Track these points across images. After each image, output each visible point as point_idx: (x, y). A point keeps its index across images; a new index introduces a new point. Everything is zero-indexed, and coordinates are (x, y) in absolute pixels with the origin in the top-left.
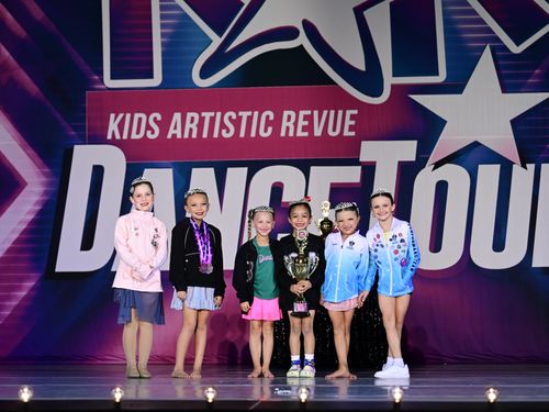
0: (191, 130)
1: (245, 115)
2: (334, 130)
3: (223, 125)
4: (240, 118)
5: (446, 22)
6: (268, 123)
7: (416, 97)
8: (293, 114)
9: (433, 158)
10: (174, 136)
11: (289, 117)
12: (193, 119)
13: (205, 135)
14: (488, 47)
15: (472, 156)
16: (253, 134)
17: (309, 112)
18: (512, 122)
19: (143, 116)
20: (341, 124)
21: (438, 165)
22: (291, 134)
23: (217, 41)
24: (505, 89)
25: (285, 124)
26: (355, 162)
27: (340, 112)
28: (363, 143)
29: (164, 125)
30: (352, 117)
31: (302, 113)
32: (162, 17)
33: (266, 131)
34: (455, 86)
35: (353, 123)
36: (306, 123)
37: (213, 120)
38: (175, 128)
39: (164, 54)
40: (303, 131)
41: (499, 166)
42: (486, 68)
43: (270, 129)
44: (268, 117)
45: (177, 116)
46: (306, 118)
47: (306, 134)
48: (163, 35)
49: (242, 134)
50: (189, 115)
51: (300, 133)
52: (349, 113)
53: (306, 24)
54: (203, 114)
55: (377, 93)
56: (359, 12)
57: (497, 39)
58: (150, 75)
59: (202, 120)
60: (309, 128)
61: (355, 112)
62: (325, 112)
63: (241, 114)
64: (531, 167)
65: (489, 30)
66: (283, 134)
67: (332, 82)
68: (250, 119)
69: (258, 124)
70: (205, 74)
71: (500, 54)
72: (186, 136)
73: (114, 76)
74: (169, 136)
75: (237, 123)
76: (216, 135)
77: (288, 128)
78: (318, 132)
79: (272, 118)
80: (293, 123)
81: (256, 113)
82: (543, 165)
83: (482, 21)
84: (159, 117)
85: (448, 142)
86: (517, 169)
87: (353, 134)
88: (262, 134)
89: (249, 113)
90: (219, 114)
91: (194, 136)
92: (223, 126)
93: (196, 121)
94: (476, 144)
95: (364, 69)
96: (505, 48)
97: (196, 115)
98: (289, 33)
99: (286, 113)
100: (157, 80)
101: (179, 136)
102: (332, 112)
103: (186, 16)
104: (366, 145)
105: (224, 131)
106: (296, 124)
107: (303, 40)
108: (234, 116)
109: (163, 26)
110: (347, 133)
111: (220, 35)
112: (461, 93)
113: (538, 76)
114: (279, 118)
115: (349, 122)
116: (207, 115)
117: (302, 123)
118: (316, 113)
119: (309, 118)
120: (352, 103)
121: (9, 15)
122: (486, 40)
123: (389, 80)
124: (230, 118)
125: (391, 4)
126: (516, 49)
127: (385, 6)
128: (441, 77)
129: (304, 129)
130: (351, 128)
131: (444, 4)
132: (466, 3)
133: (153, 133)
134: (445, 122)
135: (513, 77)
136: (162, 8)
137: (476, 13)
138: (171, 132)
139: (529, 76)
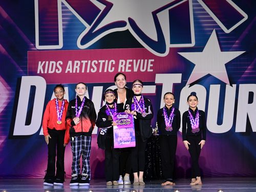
0: (76, 69)
1: (101, 62)
2: (143, 69)
3: (92, 66)
4: (99, 63)
5: (195, 19)
6: (112, 66)
7: (182, 54)
8: (124, 61)
9: (190, 81)
10: (69, 72)
11: (122, 63)
12: (77, 64)
13: (83, 71)
14: (214, 32)
15: (207, 81)
16: (105, 71)
17: (131, 61)
18: (226, 65)
19: (54, 63)
20: (147, 66)
21: (191, 85)
22: (123, 70)
23: (88, 27)
24: (222, 50)
25: (120, 66)
26: (153, 84)
27: (146, 61)
28: (156, 74)
29: (64, 67)
30: (152, 63)
31: (128, 61)
32: (63, 16)
33: (111, 69)
34: (199, 48)
35: (152, 65)
36: (130, 66)
37: (87, 64)
38: (69, 68)
39: (64, 34)
41: (220, 85)
42: (213, 40)
43: (113, 68)
44: (112, 63)
45: (70, 63)
46: (130, 63)
47: (130, 71)
48: (63, 25)
49: (100, 71)
50: (76, 62)
51: (127, 70)
52: (150, 61)
53: (130, 20)
54: (82, 62)
55: (163, 52)
56: (154, 14)
57: (219, 27)
58: (57, 44)
59: (82, 64)
60: (132, 68)
61: (153, 60)
62: (139, 61)
63: (100, 61)
64: (235, 86)
65: (215, 22)
66: (119, 70)
67: (142, 47)
68: (104, 64)
69: (108, 66)
70: (83, 43)
71: (220, 34)
72: (74, 72)
73: (40, 44)
74: (66, 72)
75: (98, 66)
76: (88, 71)
77: (122, 68)
78: (136, 70)
79: (114, 63)
81: (107, 61)
82: (240, 85)
83: (211, 18)
84: (62, 63)
85: (195, 75)
86: (228, 87)
87: (152, 70)
88: (110, 71)
89: (104, 61)
90: (89, 62)
91: (78, 71)
92: (91, 67)
93: (79, 65)
94: (209, 75)
95: (157, 40)
96: (222, 31)
97: (79, 62)
98: (123, 24)
99: (121, 61)
100: (60, 46)
101: (71, 72)
102: (142, 61)
103: (74, 16)
104: (158, 76)
105: (92, 70)
106: (125, 66)
107: (128, 27)
108: (97, 62)
109: (63, 21)
110: (149, 70)
111: (90, 25)
112: (202, 51)
113: (238, 44)
114: (117, 63)
115: (150, 65)
116: (84, 62)
117: (128, 65)
118: (135, 61)
119: (131, 63)
120: (152, 56)
122: (213, 27)
123: (169, 45)
124: (95, 63)
125: (169, 10)
126: (227, 31)
127: (166, 11)
128: (193, 44)
129: (129, 68)
130: (151, 68)
131: (194, 10)
132: (204, 10)
133: (59, 70)
134: (194, 65)
135: (225, 44)
136: (63, 12)
137: (209, 15)
138: (67, 70)
139: (233, 44)
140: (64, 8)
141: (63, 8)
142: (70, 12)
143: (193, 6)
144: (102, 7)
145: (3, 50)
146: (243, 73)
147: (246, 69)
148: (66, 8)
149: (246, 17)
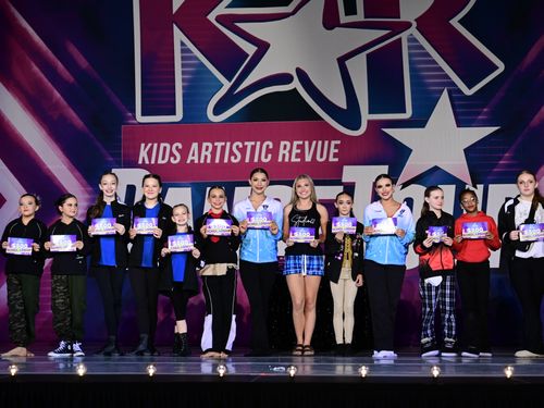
0: (206, 156)
1: (249, 144)
2: (321, 156)
3: (232, 152)
4: (245, 147)
5: (412, 70)
6: (268, 151)
7: (389, 131)
8: (288, 144)
9: (401, 180)
10: (192, 161)
11: (285, 147)
12: (207, 148)
13: (217, 161)
14: (445, 93)
15: (432, 177)
16: (256, 160)
17: (301, 143)
18: (467, 151)
19: (168, 145)
20: (328, 152)
21: (405, 185)
22: (287, 160)
23: (227, 85)
24: (459, 124)
25: (281, 152)
26: (338, 182)
27: (326, 142)
28: (346, 168)
29: (184, 152)
30: (336, 147)
31: (296, 143)
32: (183, 66)
33: (266, 157)
34: (419, 121)
35: (337, 151)
36: (299, 151)
37: (223, 148)
38: (193, 155)
39: (184, 96)
40: (296, 157)
41: (454, 186)
42: (443, 108)
43: (270, 156)
44: (268, 146)
45: (195, 146)
46: (298, 147)
47: (299, 160)
48: (183, 80)
49: (247, 160)
50: (205, 144)
51: (294, 159)
52: (333, 143)
53: (299, 71)
54: (216, 144)
55: (356, 127)
56: (342, 61)
57: (454, 84)
58: (173, 113)
59: (215, 148)
60: (301, 155)
61: (339, 142)
62: (314, 142)
63: (246, 143)
64: (480, 187)
65: (447, 77)
66: (280, 160)
67: (320, 118)
68: (253, 148)
69: (260, 151)
70: (217, 111)
71: (456, 98)
72: (202, 161)
73: (143, 114)
74: (188, 162)
75: (243, 151)
76: (226, 161)
77: (284, 155)
78: (308, 158)
79: (271, 147)
80: (288, 151)
81: (258, 143)
82: (490, 186)
83: (440, 69)
84: (180, 146)
85: (414, 166)
87: (337, 160)
88: (264, 160)
89: (253, 143)
90: (228, 144)
91: (209, 161)
92: (231, 153)
93: (210, 149)
94: (436, 168)
95: (345, 107)
96: (460, 91)
97: (210, 145)
98: (286, 78)
99: (282, 143)
100: (179, 116)
101: (196, 161)
102: (320, 142)
103: (202, 65)
105: (233, 158)
106: (290, 152)
107: (296, 84)
108: (241, 146)
109: (183, 73)
110: (331, 159)
111: (230, 80)
112: (424, 127)
113: (486, 113)
114: (277, 147)
115: (333, 151)
116: (219, 145)
117: (295, 151)
118: (307, 143)
119: (301, 147)
120: (338, 135)
121: (60, 65)
122: (444, 85)
123: (366, 116)
124: (237, 147)
125: (367, 55)
126: (468, 92)
127: (362, 57)
128: (408, 114)
129: (297, 156)
130: (335, 155)
131: (410, 55)
132: (428, 55)
133: (175, 159)
134: (411, 150)
135: (465, 114)
136: (183, 58)
137: (436, 63)
138: (190, 158)
139: (479, 114)
140: (185, 50)
141: (183, 51)
142: (196, 58)
143: (409, 48)
144: (250, 49)
145: (79, 123)
146: (495, 166)
147: (500, 159)
148: (189, 51)
149: (501, 67)
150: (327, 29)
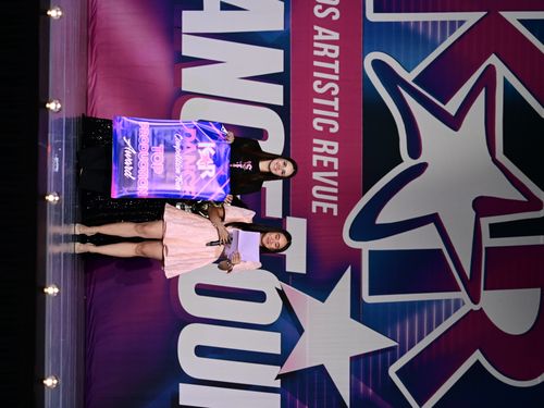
0: (322, 50)
1: (335, 103)
2: (318, 192)
3: (326, 83)
4: (332, 98)
5: (422, 303)
6: (327, 127)
7: (348, 274)
8: (335, 151)
9: (289, 290)
10: (316, 33)
11: (332, 148)
12: (333, 51)
13: (316, 63)
14: (392, 343)
15: (289, 325)
16: (316, 111)
17: (336, 167)
18: (322, 368)
19: (336, 2)
20: (324, 199)
21: (281, 293)
22: (315, 149)
23: (409, 77)
24: (354, 360)
25: (326, 143)
26: (286, 212)
27: (335, 198)
28: (305, 220)
29: (327, 23)
30: (330, 210)
31: (335, 161)
32: (434, 23)
33: (319, 124)
34: (359, 311)
35: (325, 211)
36: (326, 164)
37: (331, 71)
38: (324, 34)
39: (398, 24)
40: (318, 161)
41: (279, 352)
42: (376, 341)
43: (320, 128)
44: (333, 126)
45: (335, 36)
46: (331, 164)
47: (315, 164)
48: (417, 23)
49: (316, 101)
50: (336, 48)
51: (315, 158)
52: (335, 207)
53: (423, 166)
54: (337, 62)
55: (353, 236)
56: (434, 219)
57: (401, 355)
58: (377, 10)
59: (332, 61)
60: (320, 167)
61: (335, 213)
62: (336, 184)
63: (337, 99)
64: (278, 384)
65: (412, 345)
66: (316, 141)
67: (365, 191)
68: (331, 109)
69: (326, 117)
70: (377, 64)
71: (388, 355)
72: (316, 45)
74: (316, 28)
75: (328, 95)
76: (316, 74)
77: (321, 146)
78: (316, 176)
79: (332, 130)
80: (326, 151)
81: (336, 115)
82: (279, 396)
83: (421, 338)
84: (335, 18)
85: (303, 303)
86: (276, 370)
87: (314, 210)
88: (316, 121)
89: (337, 108)
90: (337, 78)
91: (316, 53)
92: (325, 81)
93: (330, 55)
94: (301, 331)
95: (378, 222)
96: (394, 361)
97: (336, 55)
98: (415, 150)
99: (336, 145)
101: (316, 37)
102: (336, 191)
103: (435, 47)
104: (302, 223)
105: (319, 82)
106: (325, 154)
107: (408, 163)
108: (334, 93)
109: (425, 23)
110: (315, 204)
111: (414, 81)
112: (352, 316)
113: (366, 392)
114: (331, 137)
115: (325, 206)
116: (336, 66)
117: (326, 160)
118: (336, 174)
119: (330, 167)
120: (344, 213)
122: (402, 343)
123: (366, 247)
124: (333, 89)
125: (440, 250)
126: (392, 371)
127: (438, 244)
128: (367, 298)
129: (320, 163)
130: (319, 209)
131: (439, 302)
132: (439, 323)
133: (320, 11)
134: (323, 301)
135: (363, 366)
136: (444, 23)
137: (429, 333)
138: (320, 30)
139: (366, 383)
140: (454, 25)
141: (453, 23)
142: (443, 40)
143: (448, 301)
144: (452, 107)
146: (303, 402)
148: (452, 31)
150: (474, 202)
